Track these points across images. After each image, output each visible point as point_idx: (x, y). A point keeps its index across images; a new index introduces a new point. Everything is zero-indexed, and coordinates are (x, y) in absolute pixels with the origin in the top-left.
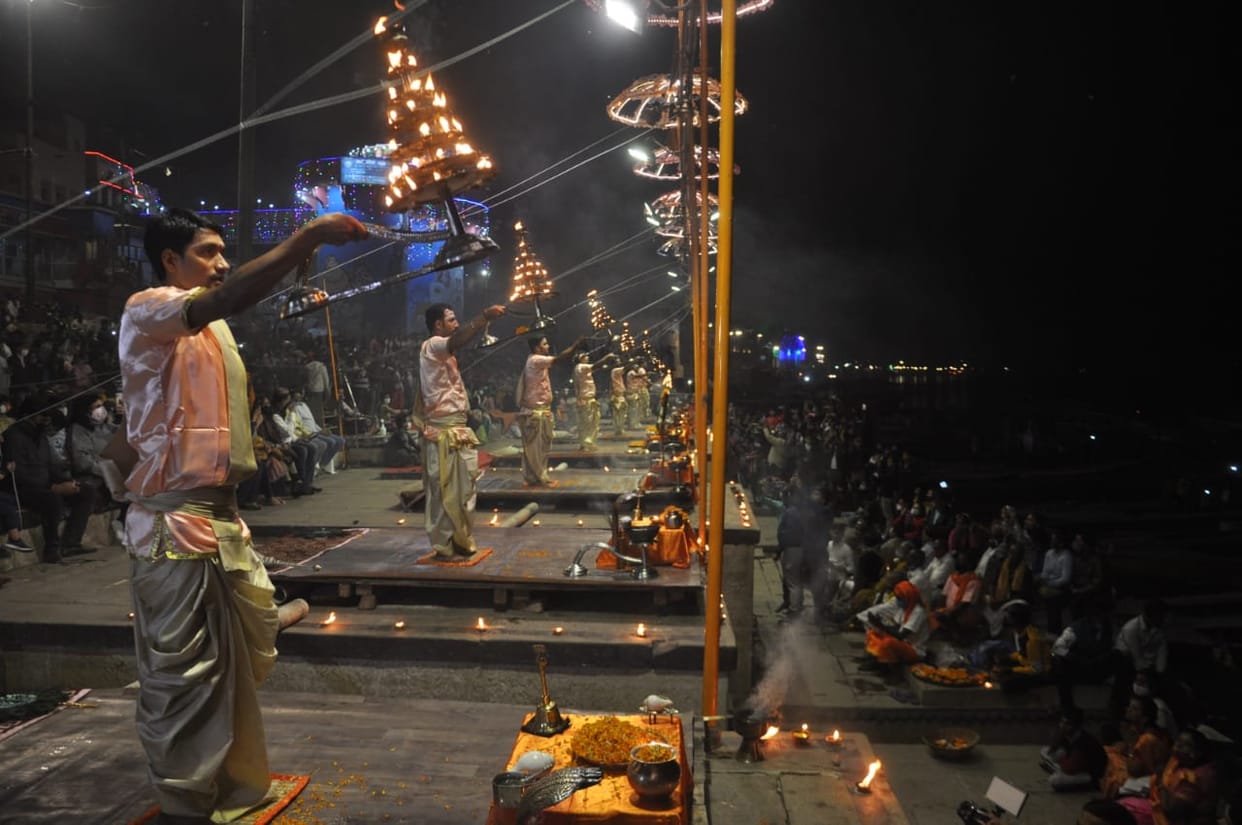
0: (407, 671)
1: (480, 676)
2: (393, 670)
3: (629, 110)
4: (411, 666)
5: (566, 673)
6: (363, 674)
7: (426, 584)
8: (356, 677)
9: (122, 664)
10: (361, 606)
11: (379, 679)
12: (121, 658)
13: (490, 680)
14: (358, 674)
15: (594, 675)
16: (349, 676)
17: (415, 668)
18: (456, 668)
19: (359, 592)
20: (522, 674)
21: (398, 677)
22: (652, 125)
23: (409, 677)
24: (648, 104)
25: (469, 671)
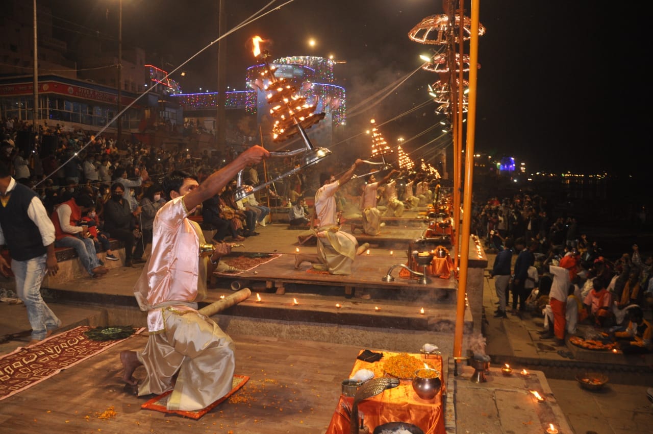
0: (299, 327)
1: (337, 331)
2: (293, 326)
3: (420, 35)
4: (302, 324)
7: (310, 283)
8: (274, 329)
10: (277, 293)
11: (286, 330)
13: (342, 333)
14: (275, 327)
15: (397, 333)
16: (270, 328)
18: (324, 326)
19: (276, 286)
20: (359, 331)
21: (295, 330)
22: (432, 42)
23: (301, 330)
24: (430, 31)
25: (332, 328)
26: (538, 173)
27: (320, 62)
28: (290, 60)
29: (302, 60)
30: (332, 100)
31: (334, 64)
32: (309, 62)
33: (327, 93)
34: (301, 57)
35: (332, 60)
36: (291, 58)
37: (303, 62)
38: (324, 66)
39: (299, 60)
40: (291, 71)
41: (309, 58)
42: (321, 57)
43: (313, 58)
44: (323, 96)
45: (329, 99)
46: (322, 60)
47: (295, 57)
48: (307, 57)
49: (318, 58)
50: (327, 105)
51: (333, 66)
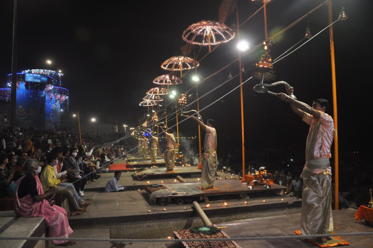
0: (231, 217)
1: (250, 215)
2: (228, 217)
4: (232, 215)
5: (269, 212)
6: (220, 219)
8: (218, 220)
9: (149, 226)
11: (224, 220)
12: (149, 224)
13: (252, 216)
14: (219, 219)
15: (275, 211)
16: (216, 220)
17: (233, 216)
18: (244, 214)
19: (205, 198)
20: (259, 213)
21: (229, 218)
22: (169, 69)
23: (232, 218)
24: (170, 64)
25: (247, 214)
26: (163, 137)
27: (54, 74)
28: (34, 71)
29: (42, 72)
30: (61, 96)
31: (61, 75)
32: (47, 73)
33: (58, 92)
34: (42, 70)
35: (61, 73)
36: (35, 70)
37: (43, 73)
38: (56, 77)
39: (41, 72)
40: (39, 78)
41: (47, 71)
42: (54, 71)
43: (49, 71)
44: (56, 94)
45: (59, 96)
46: (55, 73)
47: (38, 70)
48: (46, 70)
49: (53, 71)
50: (58, 99)
51: (61, 77)
